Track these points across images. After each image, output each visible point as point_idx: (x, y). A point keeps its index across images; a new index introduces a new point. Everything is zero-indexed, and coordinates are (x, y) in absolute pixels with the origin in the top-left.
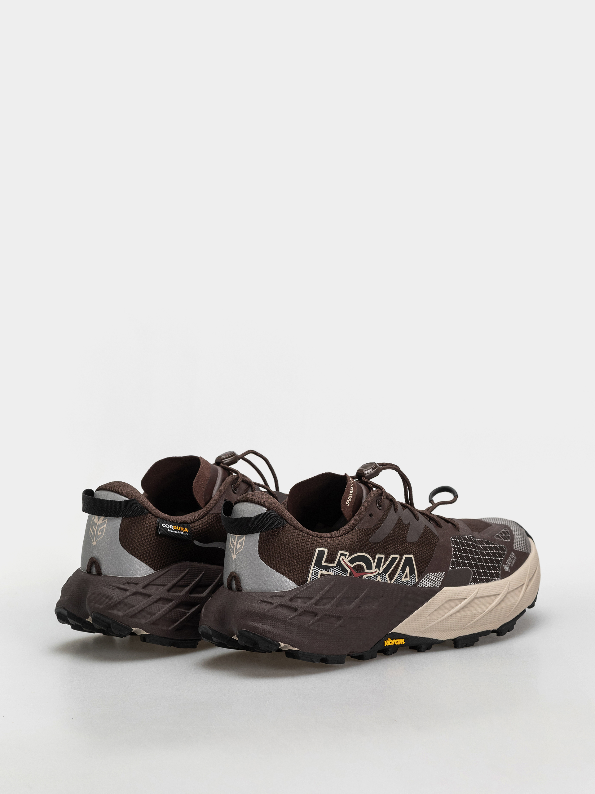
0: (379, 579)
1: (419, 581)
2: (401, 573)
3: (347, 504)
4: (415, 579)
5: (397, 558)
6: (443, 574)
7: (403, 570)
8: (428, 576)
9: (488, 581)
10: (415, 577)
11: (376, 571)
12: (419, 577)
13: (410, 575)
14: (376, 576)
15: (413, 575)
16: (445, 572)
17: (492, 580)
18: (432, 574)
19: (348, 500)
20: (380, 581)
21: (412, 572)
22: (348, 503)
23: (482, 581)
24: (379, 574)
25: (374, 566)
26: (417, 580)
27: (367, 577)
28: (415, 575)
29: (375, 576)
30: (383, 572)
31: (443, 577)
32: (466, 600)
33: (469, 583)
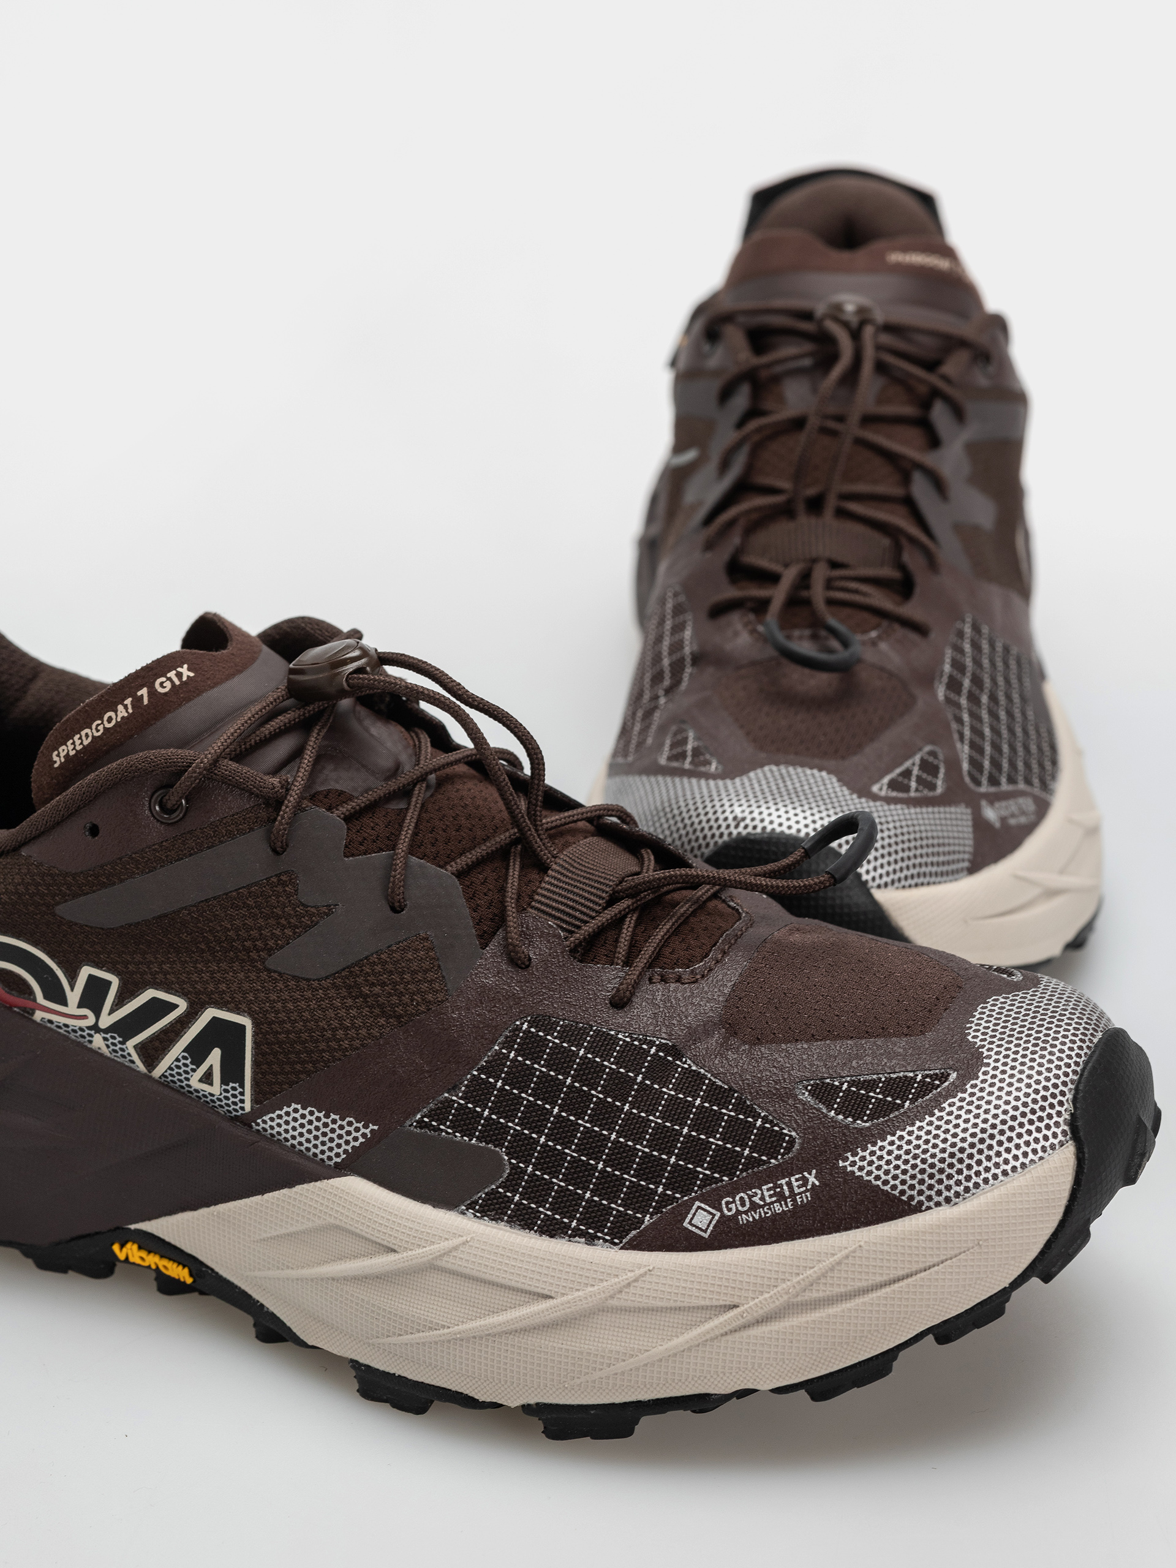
0: (98, 1041)
1: (256, 1114)
2: (188, 1062)
3: (55, 758)
4: (242, 1101)
5: (176, 1006)
6: (367, 1131)
7: (197, 1052)
8: (296, 1111)
9: (551, 1229)
10: (242, 1094)
11: (85, 1017)
12: (255, 1100)
13: (224, 1081)
14: (87, 1031)
15: (237, 1085)
16: (376, 1128)
17: (577, 1233)
18: (317, 1114)
19: (64, 747)
20: (105, 1051)
21: (232, 1072)
22: (58, 755)
23: (524, 1220)
24: (95, 1028)
25: (74, 996)
26: (248, 1106)
27: (51, 1022)
28: (242, 1086)
29: (81, 1029)
30: (113, 1028)
31: (361, 1140)
32: (392, 1257)
33: (462, 1202)
